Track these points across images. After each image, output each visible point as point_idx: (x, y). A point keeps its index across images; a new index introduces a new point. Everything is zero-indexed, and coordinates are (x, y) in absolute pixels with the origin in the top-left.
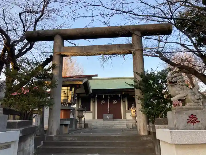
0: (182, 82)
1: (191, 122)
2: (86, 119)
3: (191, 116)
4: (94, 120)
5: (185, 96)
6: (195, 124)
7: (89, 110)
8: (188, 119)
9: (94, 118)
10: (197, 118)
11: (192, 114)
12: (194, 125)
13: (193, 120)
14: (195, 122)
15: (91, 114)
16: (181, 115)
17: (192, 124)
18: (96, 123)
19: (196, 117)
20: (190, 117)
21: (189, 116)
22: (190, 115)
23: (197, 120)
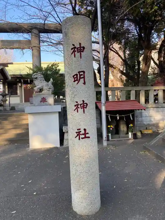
2: (10, 103)
4: (21, 103)
5: (42, 87)
7: (16, 94)
9: (21, 101)
11: (43, 97)
15: (19, 98)
16: (37, 98)
17: (43, 103)
18: (23, 106)
19: (45, 99)
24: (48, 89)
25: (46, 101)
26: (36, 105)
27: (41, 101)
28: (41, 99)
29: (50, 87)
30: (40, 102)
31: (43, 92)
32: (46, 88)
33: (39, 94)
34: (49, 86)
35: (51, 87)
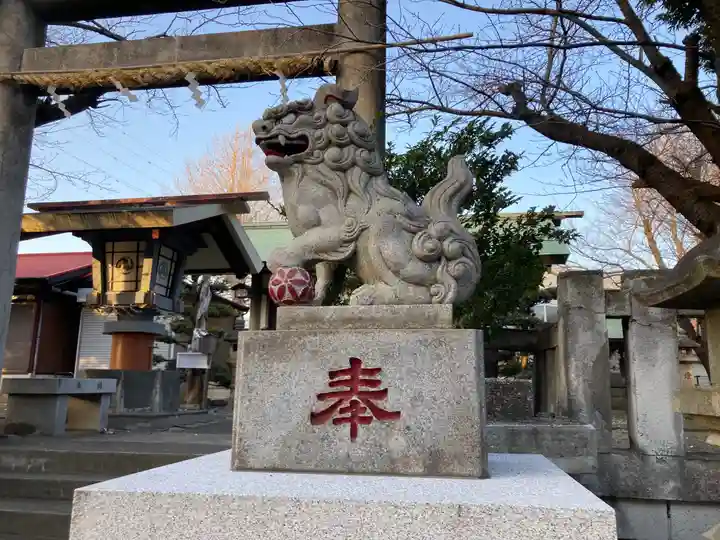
0: (341, 146)
1: (336, 415)
3: (344, 372)
5: (350, 241)
6: (361, 429)
8: (321, 397)
10: (381, 388)
11: (355, 362)
12: (354, 434)
13: (354, 403)
14: (368, 413)
16: (278, 367)
17: (346, 428)
19: (377, 383)
20: (339, 383)
21: (332, 374)
22: (336, 368)
23: (380, 404)
24: (414, 268)
25: (381, 414)
26: (266, 452)
27: (322, 406)
28: (322, 383)
29: (441, 239)
30: (315, 418)
31: (356, 301)
32: (392, 248)
33: (313, 320)
34: (433, 230)
35: (450, 246)
